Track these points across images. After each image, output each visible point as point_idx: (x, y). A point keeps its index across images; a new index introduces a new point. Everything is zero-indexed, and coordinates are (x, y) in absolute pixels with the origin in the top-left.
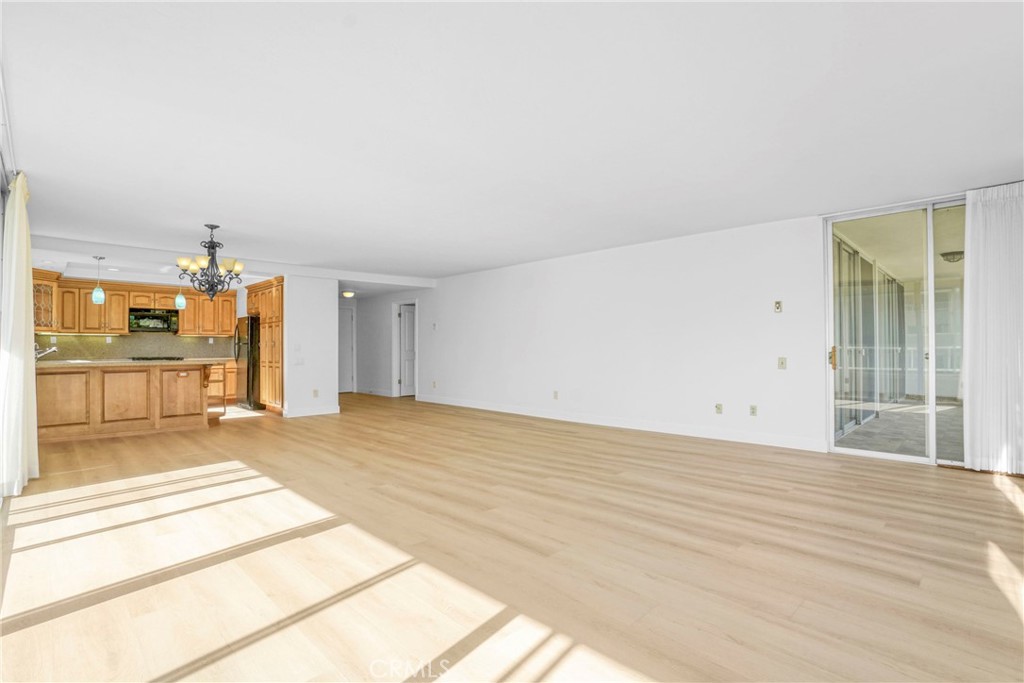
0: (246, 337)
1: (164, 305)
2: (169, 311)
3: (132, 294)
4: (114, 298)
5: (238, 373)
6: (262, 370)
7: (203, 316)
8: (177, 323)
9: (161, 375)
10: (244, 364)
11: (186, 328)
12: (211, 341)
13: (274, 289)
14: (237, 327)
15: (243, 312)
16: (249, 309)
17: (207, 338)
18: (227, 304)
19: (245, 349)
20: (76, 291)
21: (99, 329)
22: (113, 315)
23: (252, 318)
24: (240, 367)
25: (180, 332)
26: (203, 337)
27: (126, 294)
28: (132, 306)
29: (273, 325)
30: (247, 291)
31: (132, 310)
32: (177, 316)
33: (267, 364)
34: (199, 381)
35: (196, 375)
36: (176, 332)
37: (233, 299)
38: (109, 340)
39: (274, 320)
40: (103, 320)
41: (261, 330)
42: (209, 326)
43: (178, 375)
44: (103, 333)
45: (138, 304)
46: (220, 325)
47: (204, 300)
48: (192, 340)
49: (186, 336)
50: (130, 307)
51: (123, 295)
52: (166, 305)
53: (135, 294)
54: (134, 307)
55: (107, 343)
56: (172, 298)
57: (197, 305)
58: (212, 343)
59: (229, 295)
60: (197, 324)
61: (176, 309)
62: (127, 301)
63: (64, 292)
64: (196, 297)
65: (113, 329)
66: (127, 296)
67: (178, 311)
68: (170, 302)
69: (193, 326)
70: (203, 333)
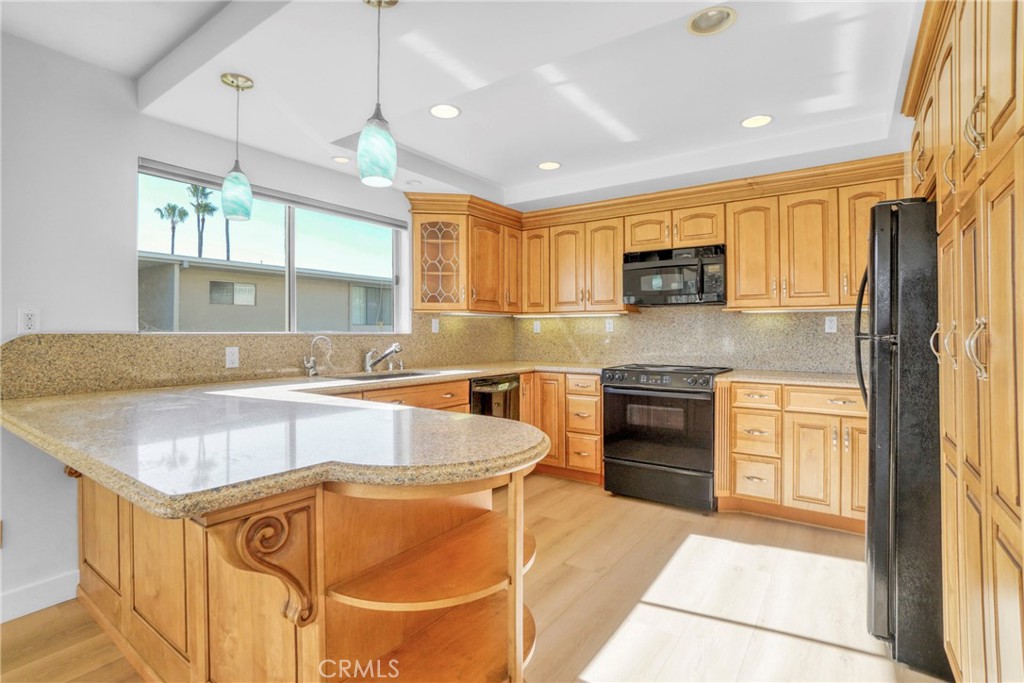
1: (692, 237)
2: (702, 250)
3: (630, 221)
4: (598, 235)
7: (791, 252)
11: (745, 289)
12: (830, 325)
17: (816, 318)
20: (545, 232)
21: (576, 302)
22: (597, 272)
25: (732, 303)
26: (806, 315)
27: (617, 223)
28: (630, 249)
31: (629, 258)
32: (724, 262)
36: (723, 302)
37: (891, 185)
40: (582, 284)
42: (808, 279)
44: (585, 311)
45: (641, 242)
46: (844, 274)
47: (795, 206)
48: (778, 324)
49: (761, 314)
50: (626, 252)
51: (613, 228)
52: (698, 236)
53: (635, 219)
54: (632, 251)
55: (607, 330)
56: (711, 216)
57: (774, 224)
58: (834, 331)
59: (876, 175)
60: (773, 278)
61: (720, 241)
62: (620, 240)
63: (530, 238)
64: (771, 203)
65: (599, 302)
66: (621, 227)
67: (724, 246)
68: (705, 226)
69: (763, 282)
70: (793, 301)
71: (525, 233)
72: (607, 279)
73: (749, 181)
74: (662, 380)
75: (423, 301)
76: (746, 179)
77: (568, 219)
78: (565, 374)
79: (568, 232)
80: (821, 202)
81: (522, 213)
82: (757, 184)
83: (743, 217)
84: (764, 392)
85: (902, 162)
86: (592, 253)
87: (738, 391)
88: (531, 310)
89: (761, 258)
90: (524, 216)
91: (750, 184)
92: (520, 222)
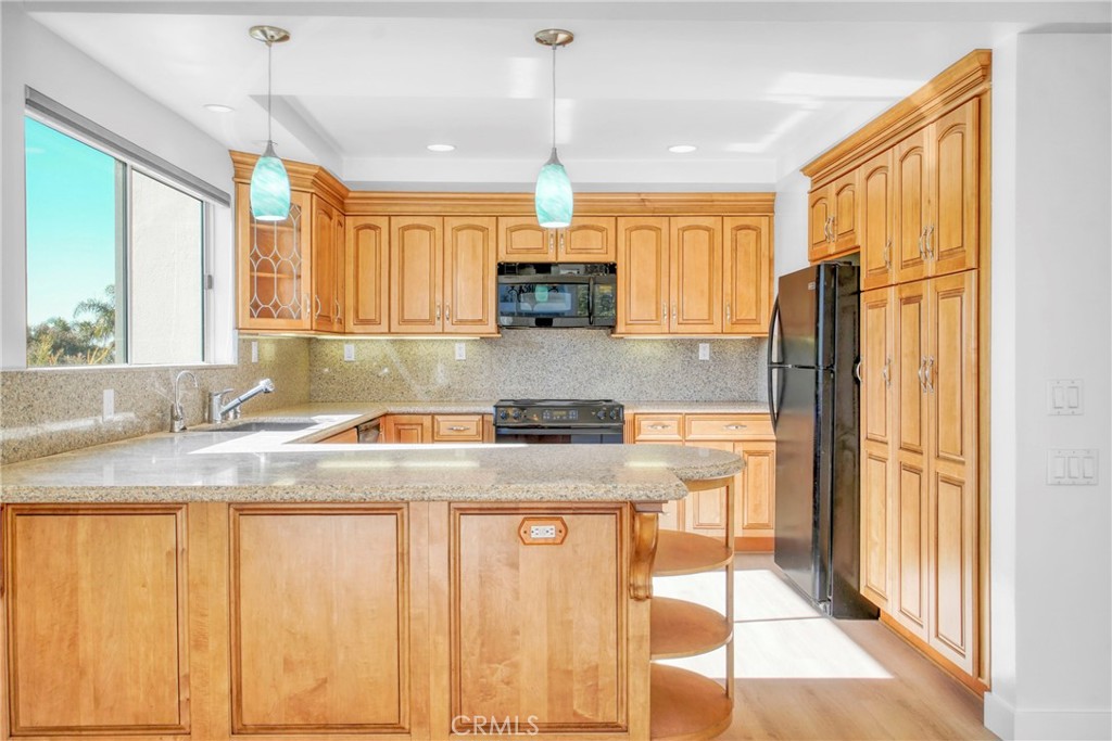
0: (807, 341)
1: (580, 251)
2: (592, 267)
3: (504, 223)
4: (464, 236)
5: (781, 459)
6: (870, 472)
7: (681, 277)
8: (611, 302)
9: (454, 533)
10: (803, 431)
11: (635, 313)
12: (704, 352)
13: (929, 136)
14: (777, 307)
15: (794, 253)
16: (813, 245)
17: (691, 345)
18: (747, 238)
19: (804, 382)
20: (382, 222)
21: (430, 322)
22: (461, 283)
23: (832, 269)
24: (784, 437)
25: (621, 328)
26: (682, 342)
27: (489, 223)
28: (505, 258)
29: (927, 289)
30: (806, 184)
31: (504, 269)
32: (614, 283)
33: (892, 453)
34: (609, 569)
35: (598, 536)
36: (612, 328)
37: (765, 221)
38: (461, 351)
39: (930, 267)
40: (439, 297)
41: (868, 316)
42: (696, 308)
43: (521, 536)
44: (443, 333)
45: (518, 251)
46: (726, 303)
47: (685, 229)
48: (655, 351)
49: (638, 340)
50: (500, 261)
51: (483, 229)
52: (586, 250)
53: (512, 222)
54: (508, 260)
55: (457, 358)
56: (601, 230)
57: (665, 246)
58: (707, 358)
59: (753, 210)
60: (664, 304)
61: (610, 259)
62: (492, 244)
63: (358, 229)
64: (663, 223)
65: (461, 322)
66: (492, 228)
67: (615, 265)
68: (595, 240)
69: (654, 308)
70: (683, 328)
71: (350, 221)
72: (474, 292)
73: (643, 197)
74: (568, 415)
75: (252, 316)
76: (639, 194)
77: (417, 209)
78: (433, 415)
79: (419, 227)
80: (707, 229)
81: (349, 191)
82: (649, 201)
83: (634, 233)
84: (666, 423)
85: (773, 201)
86: (455, 256)
87: (643, 423)
88: (360, 329)
89: (652, 282)
90: (351, 195)
91: (643, 200)
92: (343, 203)
